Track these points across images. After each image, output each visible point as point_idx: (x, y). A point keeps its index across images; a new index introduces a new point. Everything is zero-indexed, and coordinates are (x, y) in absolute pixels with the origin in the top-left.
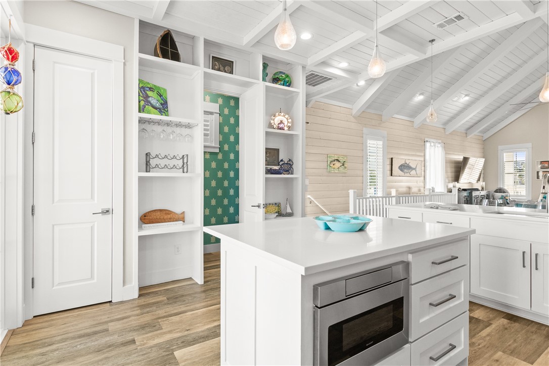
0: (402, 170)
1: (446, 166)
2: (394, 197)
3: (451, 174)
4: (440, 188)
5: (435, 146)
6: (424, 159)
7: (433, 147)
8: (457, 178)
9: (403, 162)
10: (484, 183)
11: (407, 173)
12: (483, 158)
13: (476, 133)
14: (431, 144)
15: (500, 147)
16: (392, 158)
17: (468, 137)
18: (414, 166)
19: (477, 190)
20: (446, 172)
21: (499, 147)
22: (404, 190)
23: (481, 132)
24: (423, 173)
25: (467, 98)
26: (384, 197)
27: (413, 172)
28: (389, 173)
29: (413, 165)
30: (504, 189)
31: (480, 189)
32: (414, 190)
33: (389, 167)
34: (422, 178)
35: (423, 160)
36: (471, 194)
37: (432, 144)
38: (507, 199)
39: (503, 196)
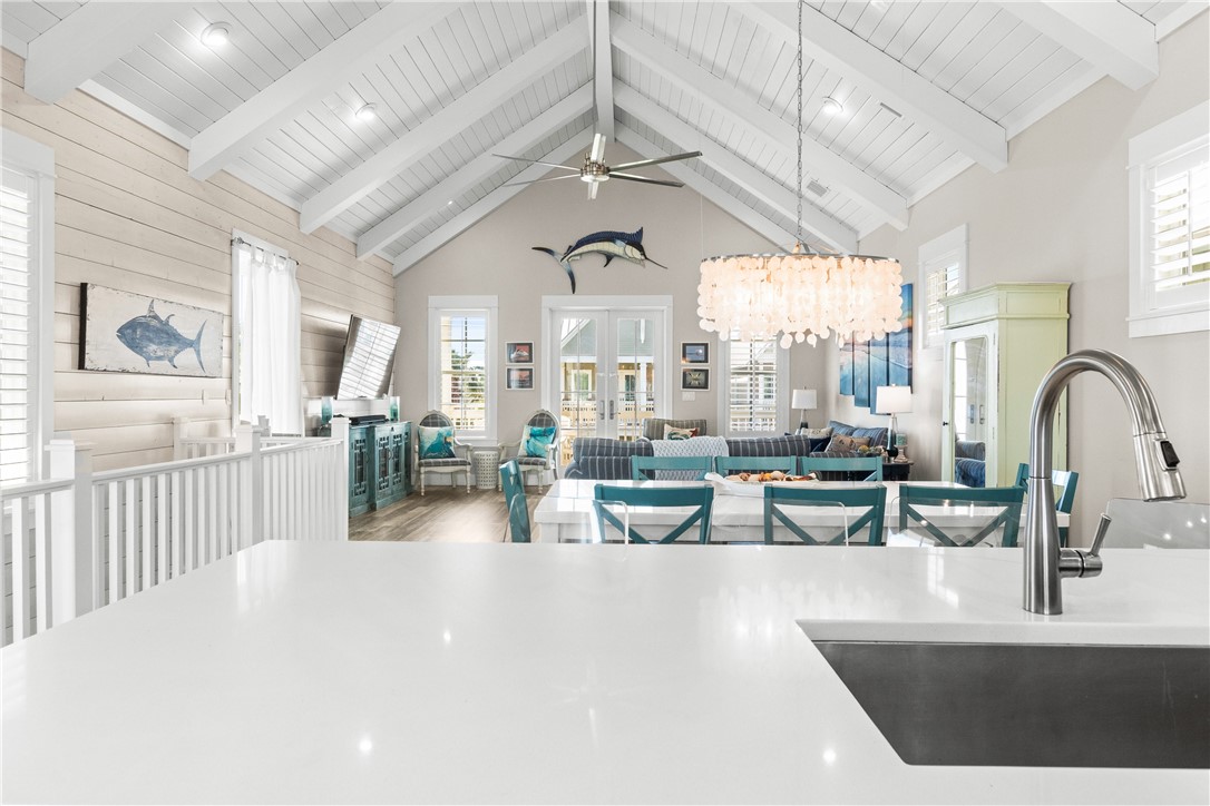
0: (133, 345)
1: (302, 341)
2: (63, 486)
3: (315, 372)
4: (287, 421)
5: (268, 264)
6: (231, 311)
7: (263, 268)
8: (331, 386)
9: (140, 310)
10: (398, 398)
11: (159, 358)
12: (395, 323)
13: (378, 249)
14: (253, 255)
15: (433, 300)
16: (83, 288)
17: (359, 259)
18: (188, 332)
19: (382, 419)
20: (304, 363)
21: (431, 298)
22: (148, 432)
23: (387, 249)
24: (226, 362)
25: (368, 117)
26: (37, 490)
27: (186, 358)
28: (68, 354)
29: (183, 326)
30: (442, 417)
31: (389, 417)
32: (191, 429)
33: (67, 329)
34: (224, 382)
35: (226, 311)
36: (370, 432)
37: (259, 257)
38: (450, 444)
39: (440, 435)
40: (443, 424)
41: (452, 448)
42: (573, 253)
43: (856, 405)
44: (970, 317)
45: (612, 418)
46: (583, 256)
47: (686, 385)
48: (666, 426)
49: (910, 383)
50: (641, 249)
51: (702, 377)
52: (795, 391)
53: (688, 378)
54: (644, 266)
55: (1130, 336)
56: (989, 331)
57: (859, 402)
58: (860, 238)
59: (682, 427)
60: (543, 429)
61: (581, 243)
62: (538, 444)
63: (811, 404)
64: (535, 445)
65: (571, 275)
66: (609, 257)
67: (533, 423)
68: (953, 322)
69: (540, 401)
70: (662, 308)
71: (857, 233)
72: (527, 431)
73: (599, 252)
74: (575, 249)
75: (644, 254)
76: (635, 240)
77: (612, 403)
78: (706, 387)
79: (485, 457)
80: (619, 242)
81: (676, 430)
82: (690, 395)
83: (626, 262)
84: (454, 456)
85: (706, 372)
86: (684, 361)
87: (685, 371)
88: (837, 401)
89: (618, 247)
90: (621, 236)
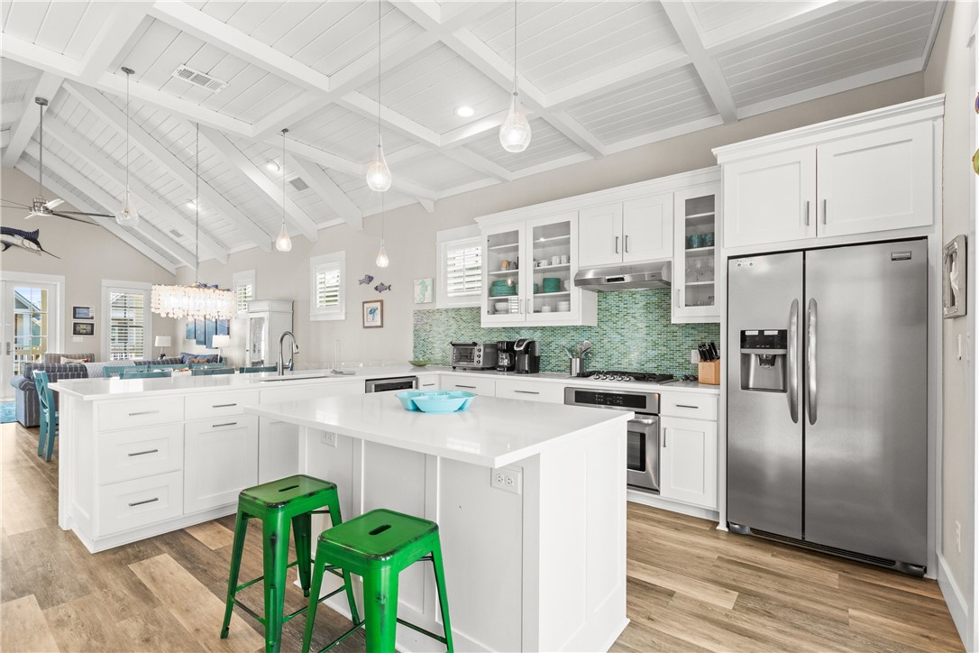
43: (196, 344)
44: (258, 309)
45: (8, 355)
47: (76, 332)
48: (62, 358)
49: (228, 334)
50: (37, 243)
51: (89, 328)
52: (157, 337)
53: (78, 328)
54: (40, 255)
55: (311, 320)
56: (265, 315)
57: (198, 343)
59: (75, 358)
63: (168, 344)
66: (8, 245)
68: (251, 310)
70: (55, 283)
75: (40, 247)
76: (33, 237)
77: (8, 344)
78: (92, 333)
80: (17, 236)
81: (71, 360)
82: (79, 338)
85: (92, 325)
86: (74, 317)
87: (75, 324)
88: (184, 342)
89: (16, 240)
90: (20, 233)
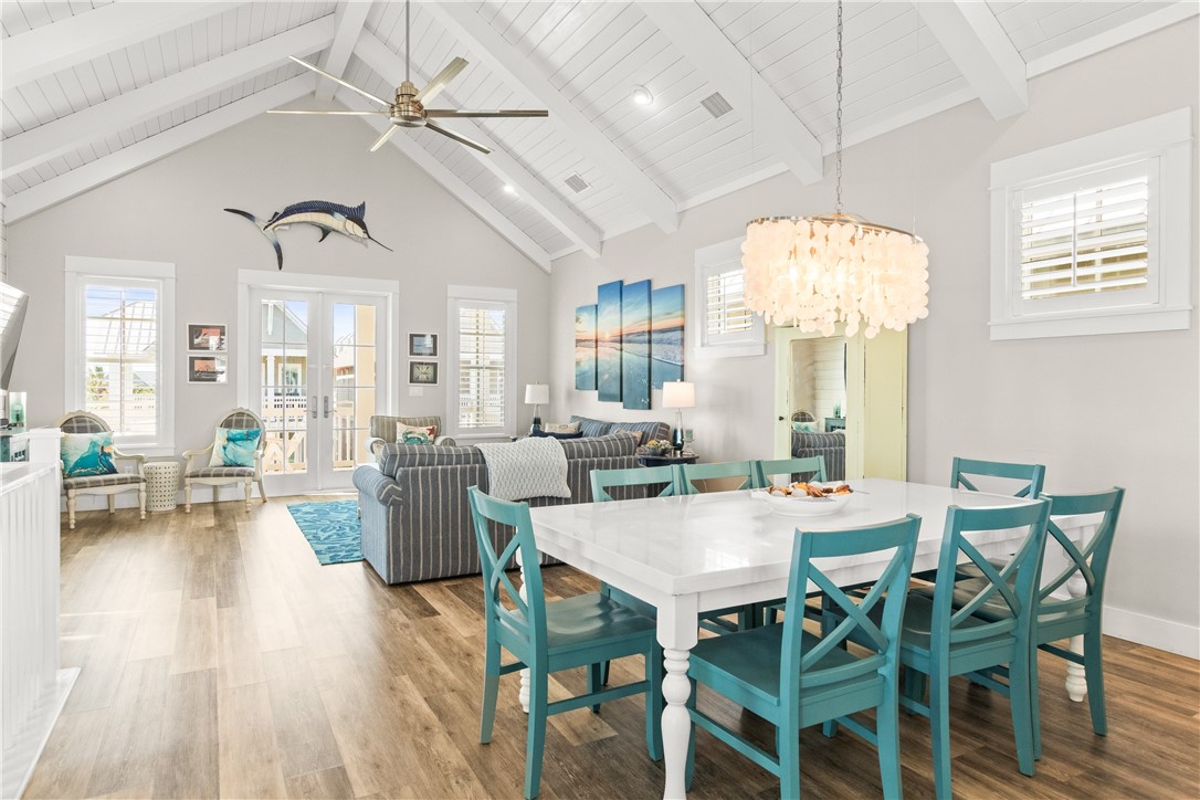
10: (23, 395)
15: (73, 262)
31: (11, 420)
38: (109, 455)
39: (94, 444)
40: (95, 429)
41: (112, 461)
42: (280, 222)
43: (599, 399)
45: (326, 417)
46: (293, 226)
47: (413, 380)
48: (399, 425)
50: (363, 226)
51: (431, 371)
52: (528, 387)
53: (416, 372)
54: (366, 245)
55: (992, 338)
58: (606, 237)
59: (416, 425)
60: (244, 431)
61: (289, 211)
62: (241, 451)
63: (544, 400)
64: (235, 453)
65: (278, 248)
66: (326, 232)
67: (227, 424)
69: (236, 399)
70: (386, 294)
71: (600, 232)
72: (221, 435)
73: (313, 224)
74: (282, 216)
75: (367, 233)
76: (356, 215)
77: (326, 400)
78: (435, 381)
79: (163, 470)
80: (337, 215)
81: (411, 428)
82: (417, 389)
83: (347, 239)
84: (113, 471)
85: (435, 365)
86: (412, 353)
87: (412, 364)
88: (569, 395)
89: (336, 221)
90: (341, 209)
